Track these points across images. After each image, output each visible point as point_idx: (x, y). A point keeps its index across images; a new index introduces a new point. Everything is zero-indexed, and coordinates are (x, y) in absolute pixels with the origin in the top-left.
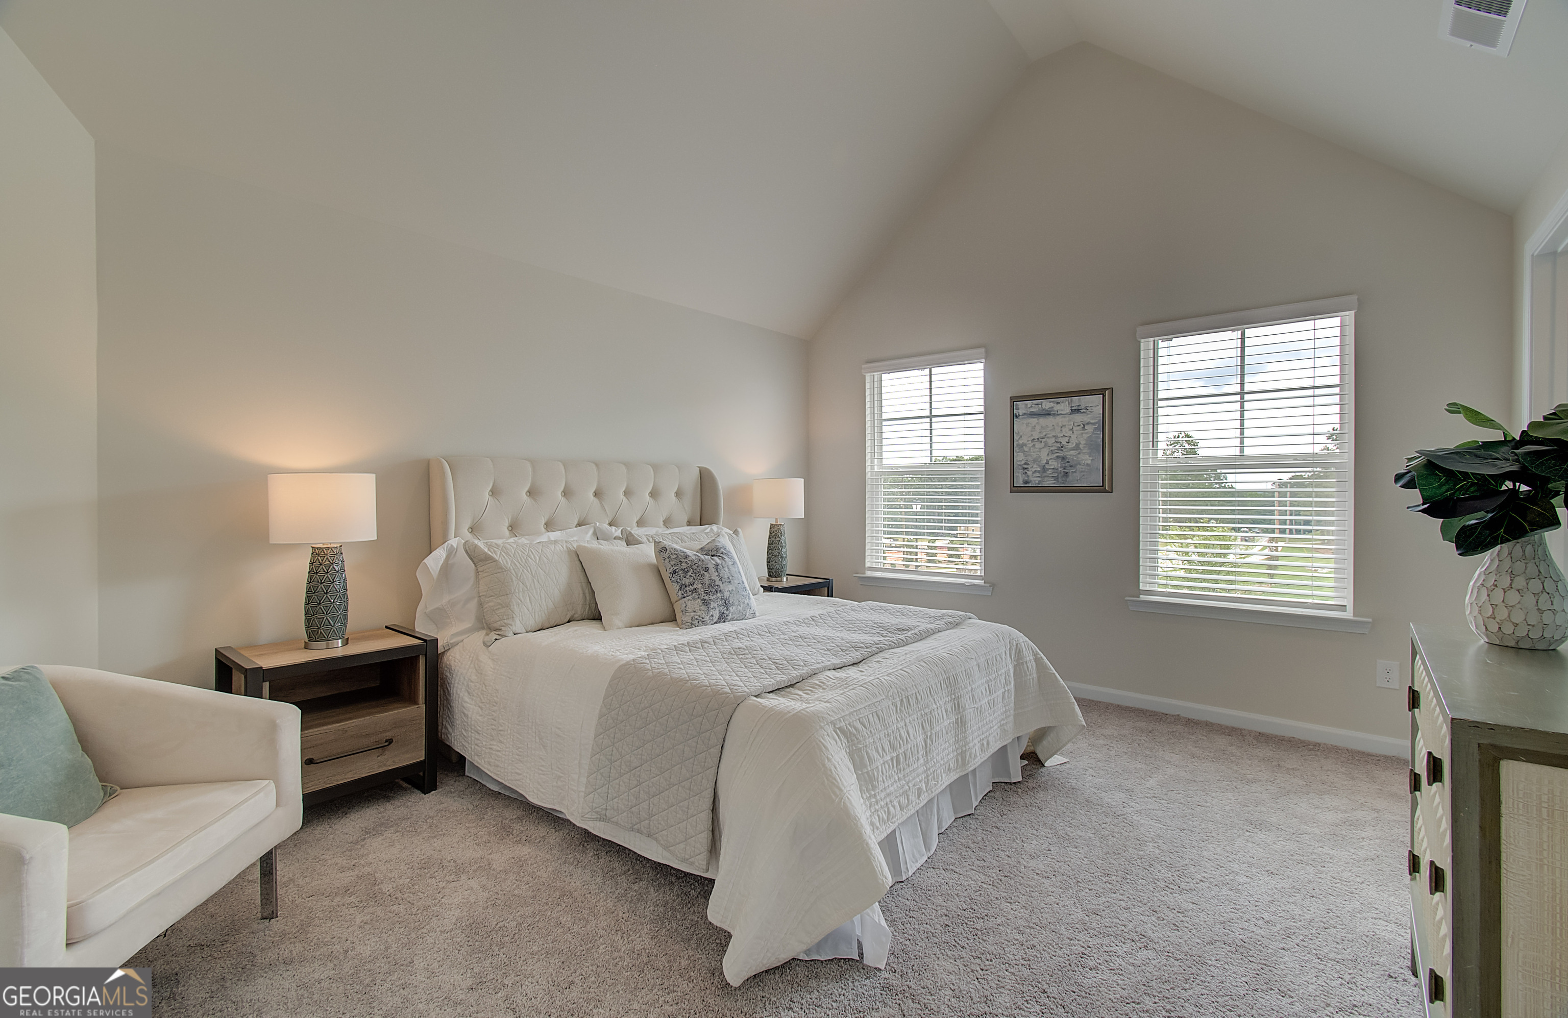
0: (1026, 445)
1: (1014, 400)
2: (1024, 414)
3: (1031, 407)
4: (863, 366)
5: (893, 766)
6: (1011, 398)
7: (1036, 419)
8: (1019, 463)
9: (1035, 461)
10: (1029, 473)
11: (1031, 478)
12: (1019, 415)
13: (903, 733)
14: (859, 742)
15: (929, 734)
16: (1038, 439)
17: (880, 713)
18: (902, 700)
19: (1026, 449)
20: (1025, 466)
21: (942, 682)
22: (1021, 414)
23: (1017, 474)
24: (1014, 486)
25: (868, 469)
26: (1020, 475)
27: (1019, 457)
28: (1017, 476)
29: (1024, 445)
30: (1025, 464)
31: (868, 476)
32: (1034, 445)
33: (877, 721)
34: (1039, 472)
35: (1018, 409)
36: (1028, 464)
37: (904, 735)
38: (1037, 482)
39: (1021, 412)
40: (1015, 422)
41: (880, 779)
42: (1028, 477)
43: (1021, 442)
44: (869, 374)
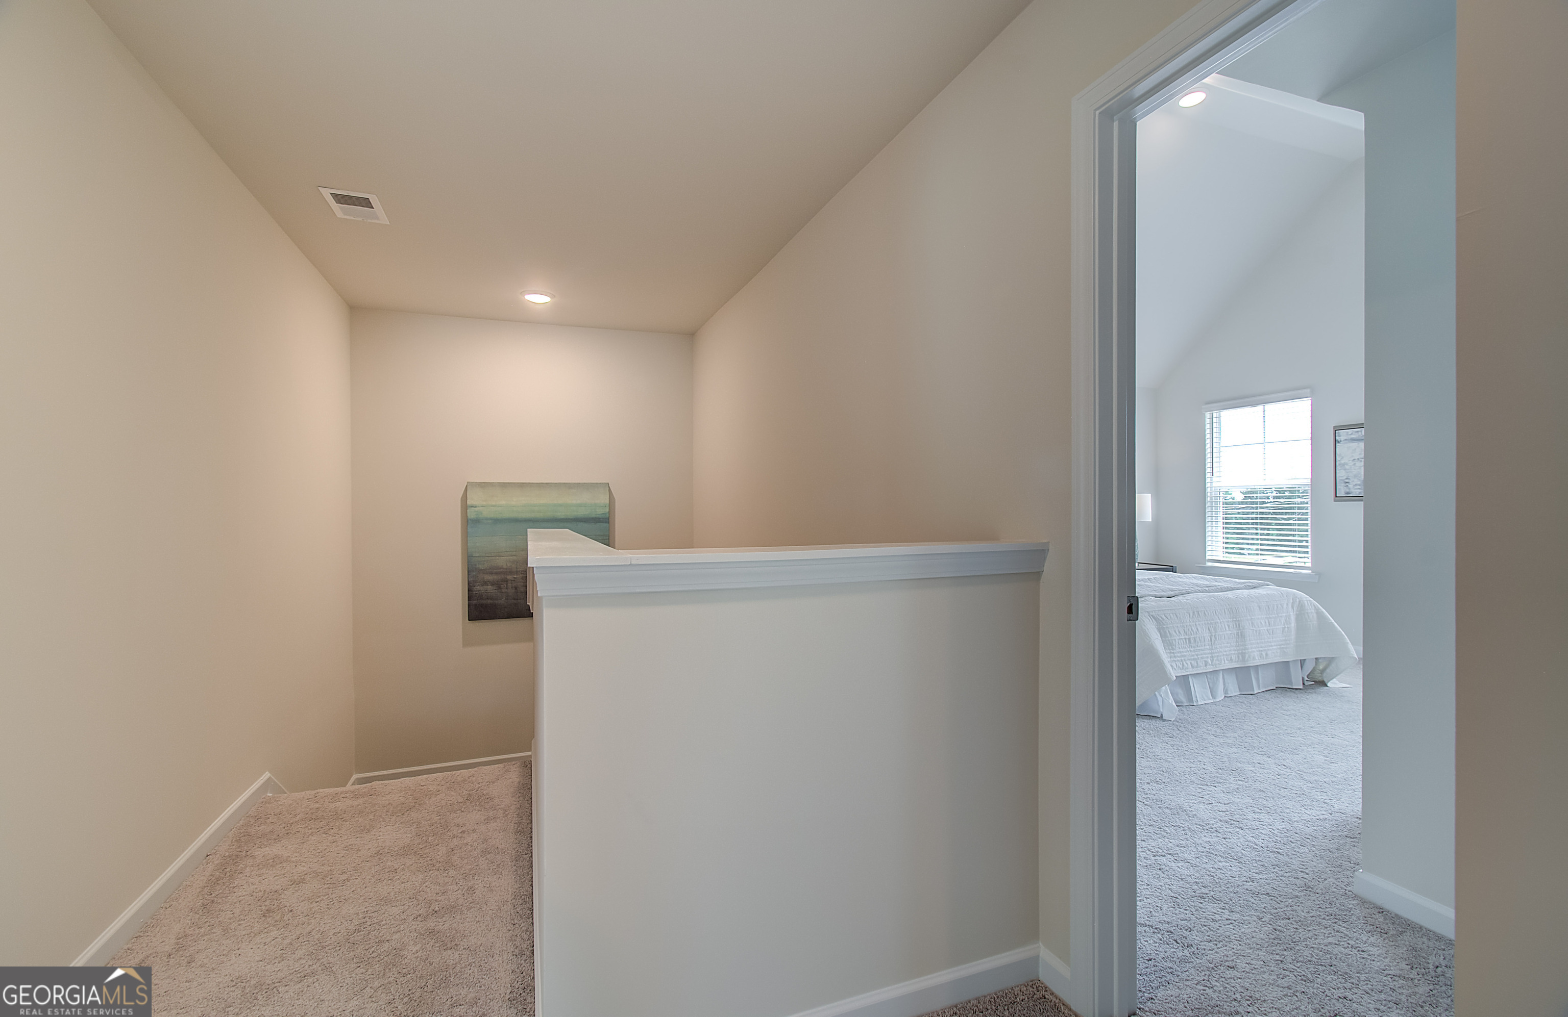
0: (1347, 464)
1: (1337, 429)
2: (1346, 440)
3: (1352, 434)
4: (1203, 407)
5: (1186, 642)
6: (1334, 427)
7: (1356, 444)
8: (1341, 478)
9: (1355, 476)
10: (1350, 486)
11: (1352, 490)
12: (1341, 441)
13: (1193, 629)
14: (1164, 625)
15: (1213, 634)
16: (1358, 459)
17: (1178, 615)
18: (1194, 612)
19: (1347, 467)
20: (1347, 481)
21: (1226, 610)
22: (1342, 440)
23: (1340, 487)
24: (1336, 497)
25: (1208, 485)
26: (1342, 488)
27: (1341, 474)
28: (1340, 489)
29: (1344, 465)
30: (1347, 479)
31: (1208, 490)
32: (1355, 464)
33: (1176, 618)
34: (1359, 485)
35: (1339, 436)
36: (1349, 479)
37: (1195, 630)
38: (1358, 493)
39: (1342, 438)
40: (1337, 446)
41: (1177, 646)
42: (1349, 489)
43: (1342, 462)
44: (1209, 413)
